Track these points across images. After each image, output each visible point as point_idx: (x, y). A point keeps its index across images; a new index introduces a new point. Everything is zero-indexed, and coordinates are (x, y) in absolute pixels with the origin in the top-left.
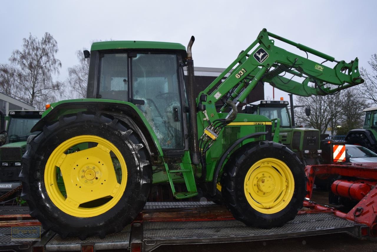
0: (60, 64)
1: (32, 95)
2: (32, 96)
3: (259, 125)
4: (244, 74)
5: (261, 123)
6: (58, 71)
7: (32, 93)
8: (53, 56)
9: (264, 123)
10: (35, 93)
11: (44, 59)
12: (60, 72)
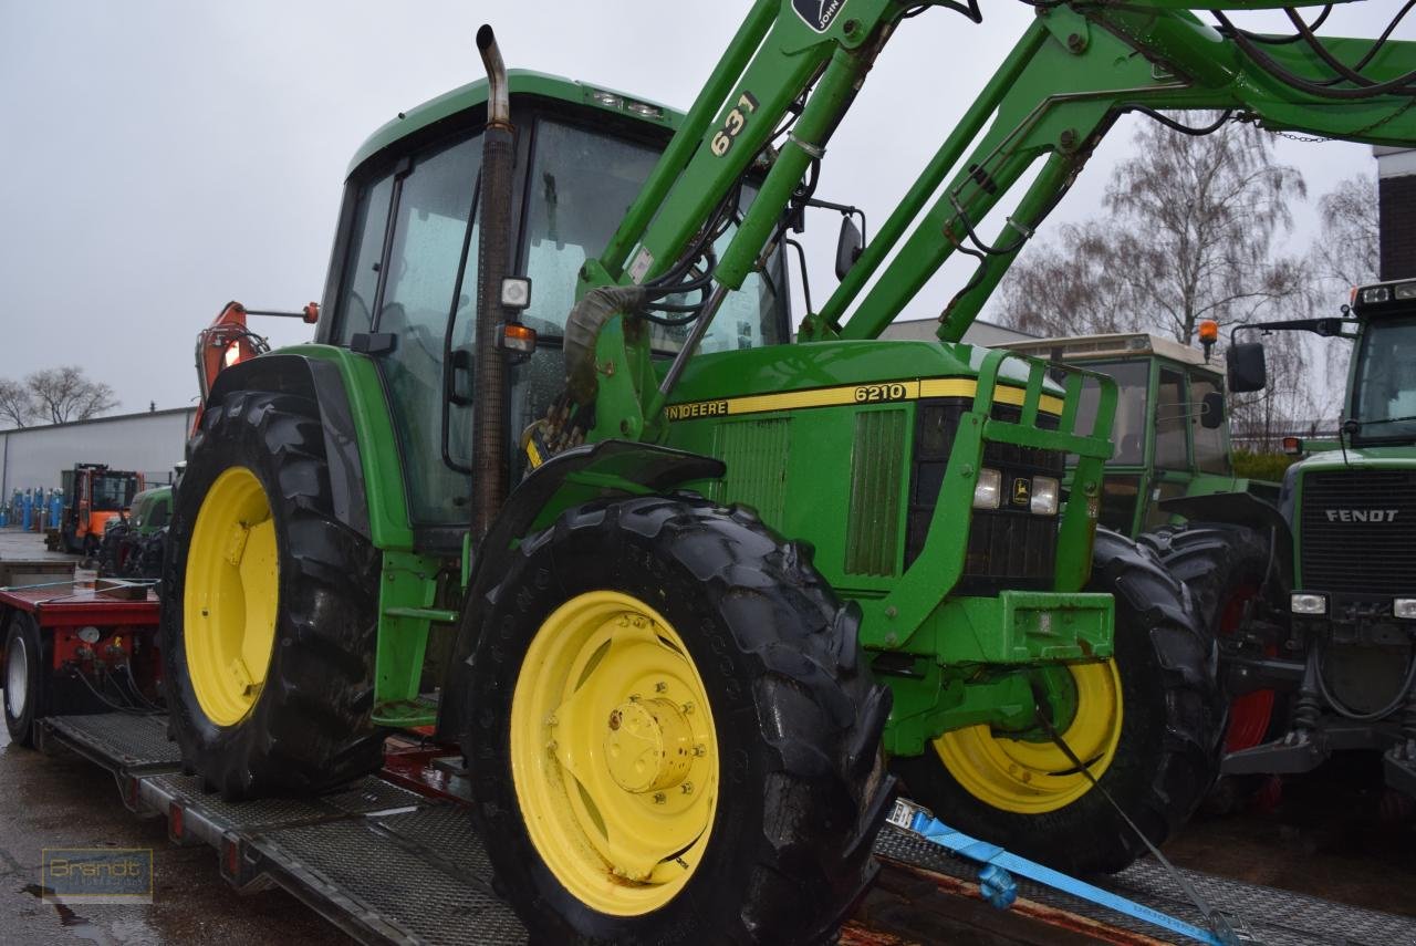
0: (1301, 185)
1: (1184, 327)
2: (1186, 333)
3: (881, 401)
4: (745, 122)
5: (895, 391)
6: (1285, 217)
7: (1183, 321)
8: (1263, 156)
9: (912, 390)
10: (1196, 316)
11: (1225, 177)
12: (1295, 220)
